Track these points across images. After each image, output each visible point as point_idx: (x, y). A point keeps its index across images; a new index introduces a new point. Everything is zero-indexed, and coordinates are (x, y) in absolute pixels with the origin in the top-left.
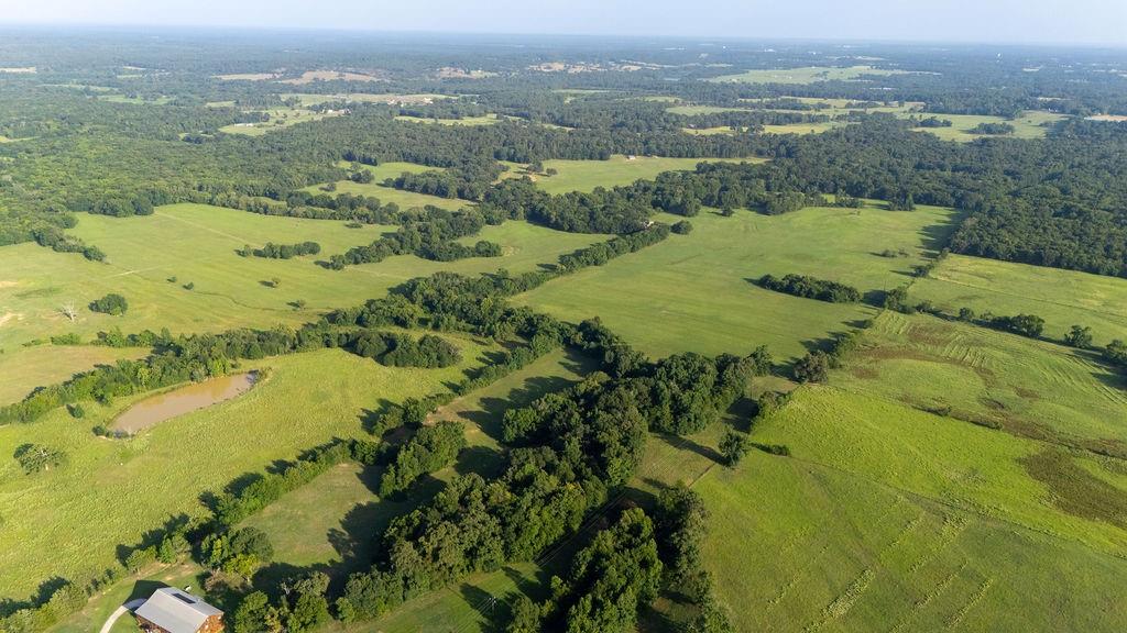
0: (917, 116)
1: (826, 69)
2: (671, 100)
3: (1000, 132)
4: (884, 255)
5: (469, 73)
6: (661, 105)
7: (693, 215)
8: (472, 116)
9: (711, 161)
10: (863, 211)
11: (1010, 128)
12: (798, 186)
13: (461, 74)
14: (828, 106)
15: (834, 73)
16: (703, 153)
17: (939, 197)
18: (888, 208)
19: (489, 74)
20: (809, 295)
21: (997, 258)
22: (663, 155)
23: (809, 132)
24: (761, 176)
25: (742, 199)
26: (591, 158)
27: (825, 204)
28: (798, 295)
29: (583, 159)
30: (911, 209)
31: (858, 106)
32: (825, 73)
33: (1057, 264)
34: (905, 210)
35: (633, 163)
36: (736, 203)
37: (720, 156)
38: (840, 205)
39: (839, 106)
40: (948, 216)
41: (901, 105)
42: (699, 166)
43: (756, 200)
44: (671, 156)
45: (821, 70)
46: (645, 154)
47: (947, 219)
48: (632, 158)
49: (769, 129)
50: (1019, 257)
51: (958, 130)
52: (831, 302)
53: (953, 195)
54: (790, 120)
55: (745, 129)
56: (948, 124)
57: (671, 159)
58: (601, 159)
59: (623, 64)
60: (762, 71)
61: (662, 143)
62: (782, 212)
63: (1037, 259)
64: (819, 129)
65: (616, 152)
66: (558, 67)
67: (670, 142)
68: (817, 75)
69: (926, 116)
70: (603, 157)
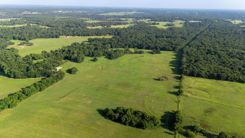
0: (150, 22)
1: (126, 12)
2: (87, 19)
3: (172, 26)
4: (159, 80)
5: (32, 13)
6: (83, 20)
7: (80, 62)
8: (19, 24)
9: (93, 37)
10: (144, 55)
11: (174, 25)
12: (121, 46)
13: (30, 13)
14: (128, 20)
15: (128, 13)
16: (92, 35)
17: (168, 48)
18: (152, 53)
19: (38, 13)
20: (131, 124)
21: (202, 77)
22: (79, 35)
23: (124, 27)
24: (109, 43)
25: (101, 53)
26: (52, 37)
27: (131, 53)
28: (124, 124)
29: (49, 38)
30: (160, 53)
31: (135, 20)
32: (126, 13)
33: (226, 79)
34: (158, 53)
35: (68, 38)
36: (99, 55)
37: (97, 35)
38: (136, 53)
39: (130, 20)
40: (174, 55)
41: (145, 19)
42: (89, 39)
43: (107, 53)
44: (81, 36)
45: (125, 12)
46: (73, 35)
47: (174, 57)
48: (68, 37)
49: (113, 27)
50: (211, 77)
51: (162, 25)
52: (143, 129)
53: (172, 47)
54: (119, 24)
55: (106, 27)
56: (158, 24)
57: (81, 37)
58: (56, 37)
59: (78, 11)
60: (112, 13)
61: (79, 31)
62: (116, 58)
63: (218, 78)
64: (126, 26)
65: (63, 35)
66: (60, 11)
67: (82, 31)
68: (125, 13)
69: (153, 22)
70: (57, 37)
